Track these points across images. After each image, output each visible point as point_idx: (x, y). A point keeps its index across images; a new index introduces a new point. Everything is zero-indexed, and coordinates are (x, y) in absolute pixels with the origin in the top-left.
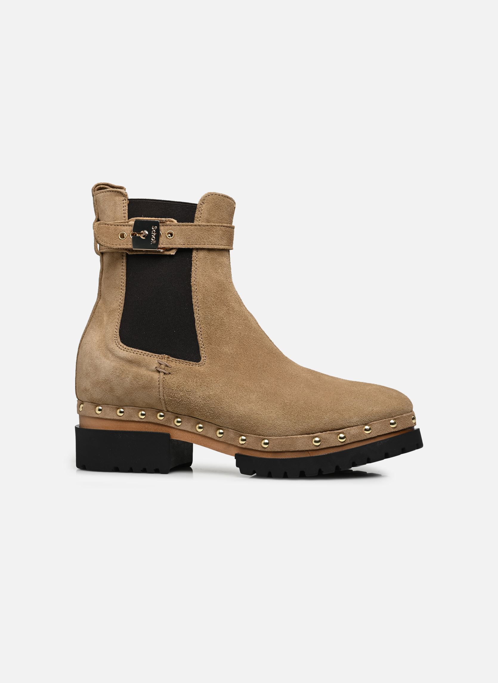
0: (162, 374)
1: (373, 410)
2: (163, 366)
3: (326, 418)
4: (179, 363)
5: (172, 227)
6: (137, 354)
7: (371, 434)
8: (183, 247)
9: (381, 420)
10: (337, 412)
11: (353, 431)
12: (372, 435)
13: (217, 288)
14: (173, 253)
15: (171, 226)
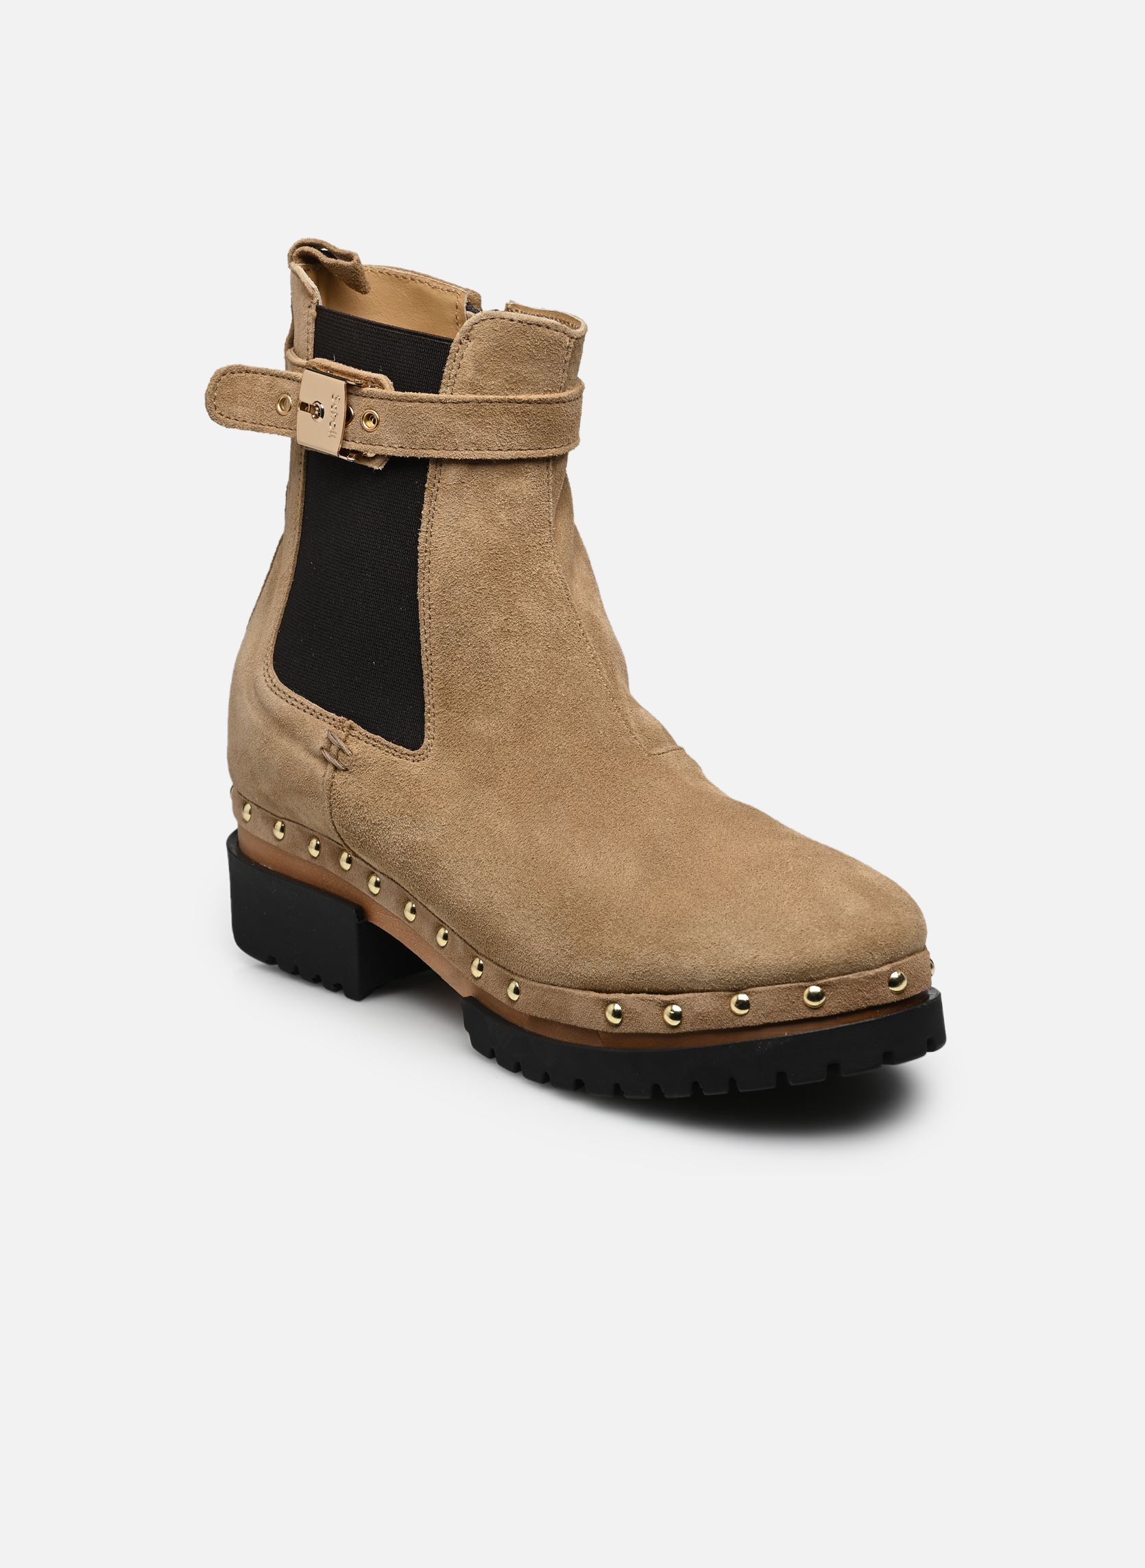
0: (330, 768)
1: (755, 957)
2: (334, 749)
3: (638, 958)
4: (374, 746)
5: (373, 400)
6: (292, 704)
7: (745, 1019)
8: (400, 453)
9: (776, 984)
10: (667, 948)
11: (703, 1003)
12: (750, 1020)
13: (482, 563)
14: (377, 466)
15: (372, 398)
